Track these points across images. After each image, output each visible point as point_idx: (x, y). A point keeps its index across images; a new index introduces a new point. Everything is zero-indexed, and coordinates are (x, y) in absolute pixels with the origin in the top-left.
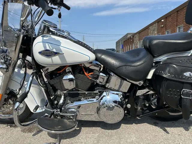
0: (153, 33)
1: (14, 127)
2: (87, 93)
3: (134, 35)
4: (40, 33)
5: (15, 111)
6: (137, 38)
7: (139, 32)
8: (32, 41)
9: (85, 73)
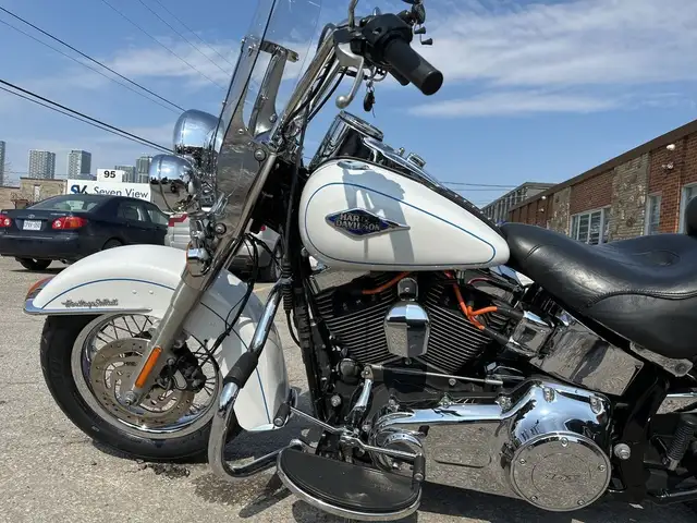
0: (629, 188)
1: (168, 474)
2: (453, 379)
3: (552, 191)
4: (323, 156)
5: (222, 413)
6: (563, 203)
7: (574, 184)
8: (295, 180)
9: (462, 304)
